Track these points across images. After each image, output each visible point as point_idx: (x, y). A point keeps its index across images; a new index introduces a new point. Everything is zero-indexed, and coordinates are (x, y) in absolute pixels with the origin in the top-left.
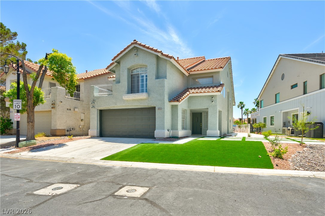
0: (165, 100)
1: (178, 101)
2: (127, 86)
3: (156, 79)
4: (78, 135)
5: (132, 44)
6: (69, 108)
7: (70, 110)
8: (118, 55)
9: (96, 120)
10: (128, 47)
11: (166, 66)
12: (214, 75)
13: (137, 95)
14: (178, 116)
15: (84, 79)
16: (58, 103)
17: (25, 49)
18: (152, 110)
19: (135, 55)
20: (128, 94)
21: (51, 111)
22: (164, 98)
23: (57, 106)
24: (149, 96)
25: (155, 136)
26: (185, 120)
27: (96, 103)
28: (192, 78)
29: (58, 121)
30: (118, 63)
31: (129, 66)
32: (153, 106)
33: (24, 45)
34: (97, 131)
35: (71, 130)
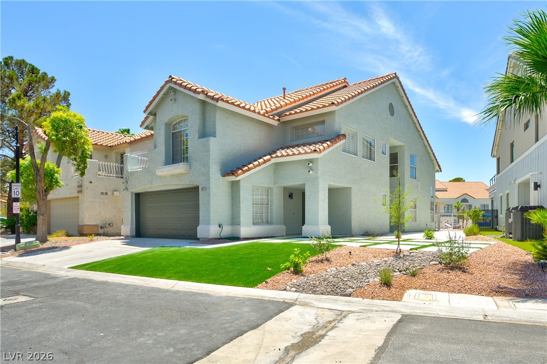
0: (211, 174)
1: (233, 174)
2: (164, 153)
3: (199, 138)
4: (110, 234)
5: (167, 82)
6: (104, 192)
7: (106, 194)
8: (151, 103)
9: (130, 211)
10: (162, 88)
11: (215, 115)
12: (326, 119)
13: (172, 168)
14: (240, 201)
15: (129, 143)
16: (85, 185)
17: (69, 100)
18: (193, 192)
19: (171, 100)
20: (165, 165)
21: (78, 197)
22: (209, 171)
23: (84, 188)
24: (190, 168)
25: (198, 236)
26: (271, 206)
27: (129, 182)
28: (293, 128)
29: (86, 212)
30: (154, 114)
31: (166, 120)
32: (195, 184)
33: (67, 93)
34: (131, 228)
35: (106, 227)
